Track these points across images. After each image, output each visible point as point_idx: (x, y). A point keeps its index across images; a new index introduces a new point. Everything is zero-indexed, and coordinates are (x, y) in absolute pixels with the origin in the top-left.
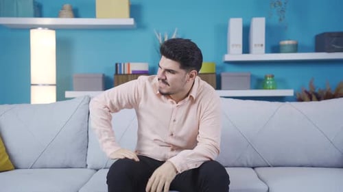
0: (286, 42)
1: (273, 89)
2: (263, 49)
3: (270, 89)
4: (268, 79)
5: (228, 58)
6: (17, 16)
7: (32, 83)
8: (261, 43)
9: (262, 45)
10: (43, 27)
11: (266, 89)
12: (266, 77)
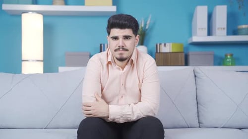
0: (244, 26)
1: (231, 65)
2: (225, 32)
3: (229, 65)
4: (228, 57)
5: (195, 39)
6: (18, 3)
7: (23, 59)
8: (223, 27)
9: (224, 28)
10: (33, 11)
11: (227, 65)
12: (226, 56)
